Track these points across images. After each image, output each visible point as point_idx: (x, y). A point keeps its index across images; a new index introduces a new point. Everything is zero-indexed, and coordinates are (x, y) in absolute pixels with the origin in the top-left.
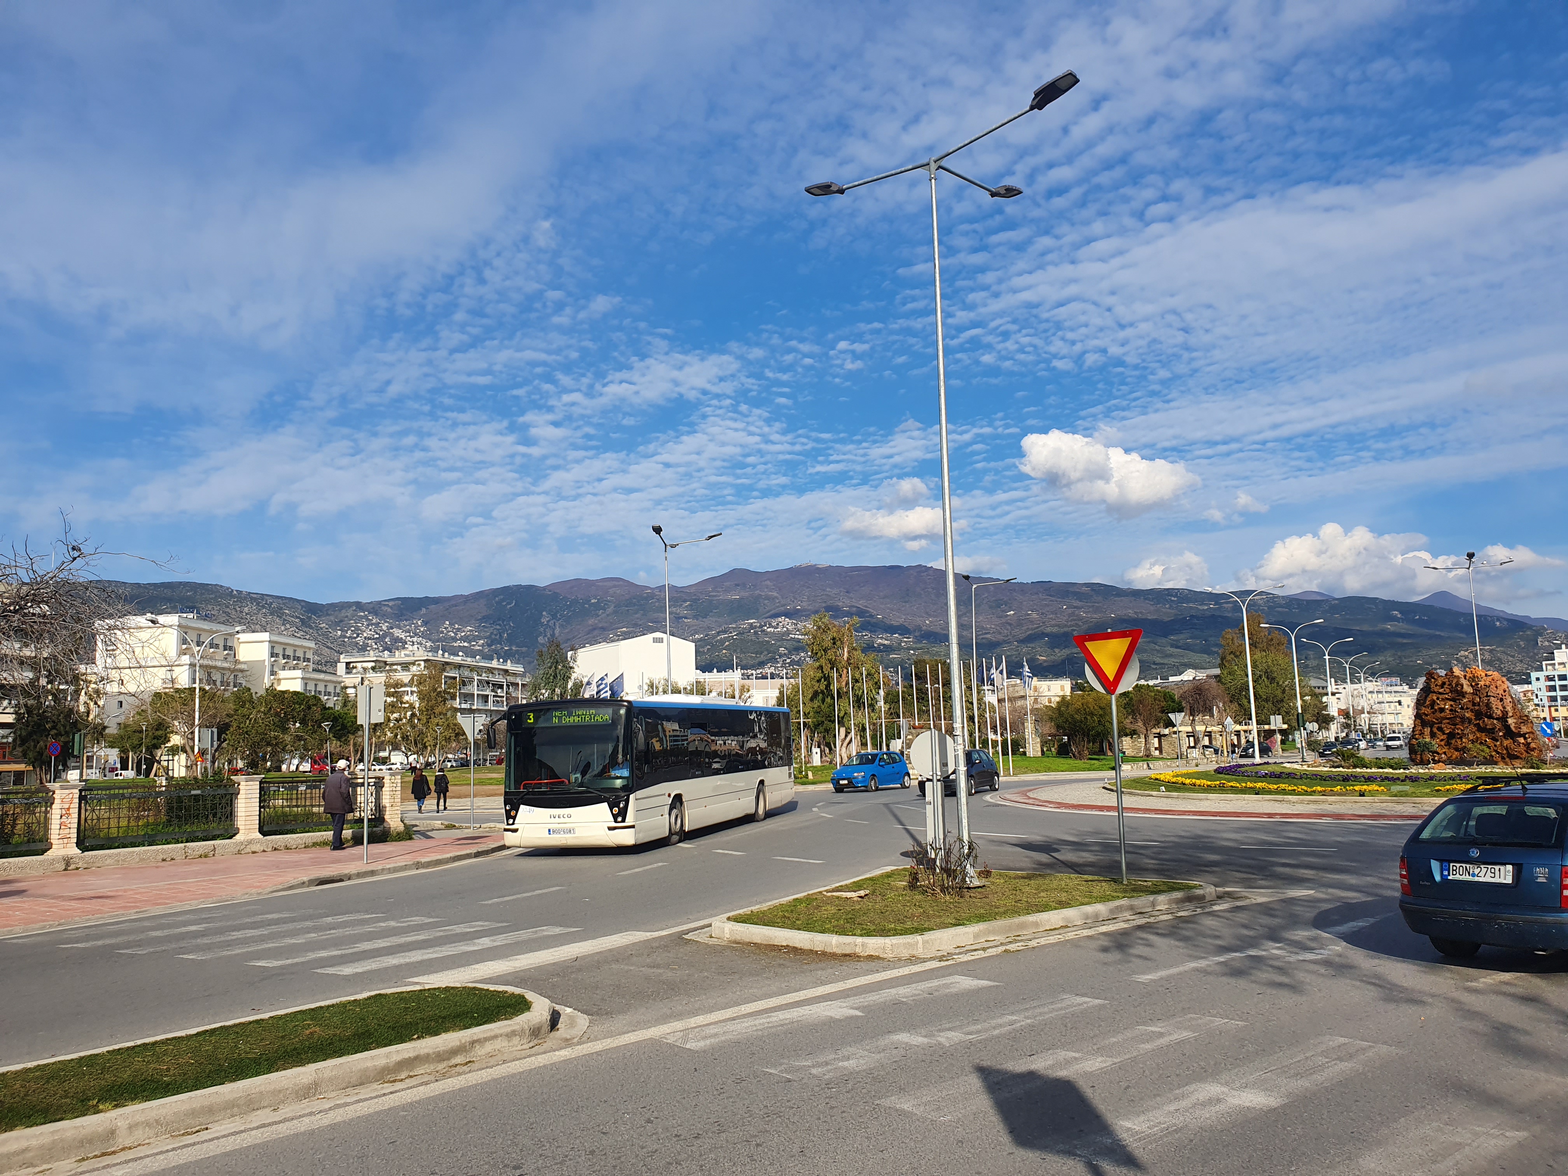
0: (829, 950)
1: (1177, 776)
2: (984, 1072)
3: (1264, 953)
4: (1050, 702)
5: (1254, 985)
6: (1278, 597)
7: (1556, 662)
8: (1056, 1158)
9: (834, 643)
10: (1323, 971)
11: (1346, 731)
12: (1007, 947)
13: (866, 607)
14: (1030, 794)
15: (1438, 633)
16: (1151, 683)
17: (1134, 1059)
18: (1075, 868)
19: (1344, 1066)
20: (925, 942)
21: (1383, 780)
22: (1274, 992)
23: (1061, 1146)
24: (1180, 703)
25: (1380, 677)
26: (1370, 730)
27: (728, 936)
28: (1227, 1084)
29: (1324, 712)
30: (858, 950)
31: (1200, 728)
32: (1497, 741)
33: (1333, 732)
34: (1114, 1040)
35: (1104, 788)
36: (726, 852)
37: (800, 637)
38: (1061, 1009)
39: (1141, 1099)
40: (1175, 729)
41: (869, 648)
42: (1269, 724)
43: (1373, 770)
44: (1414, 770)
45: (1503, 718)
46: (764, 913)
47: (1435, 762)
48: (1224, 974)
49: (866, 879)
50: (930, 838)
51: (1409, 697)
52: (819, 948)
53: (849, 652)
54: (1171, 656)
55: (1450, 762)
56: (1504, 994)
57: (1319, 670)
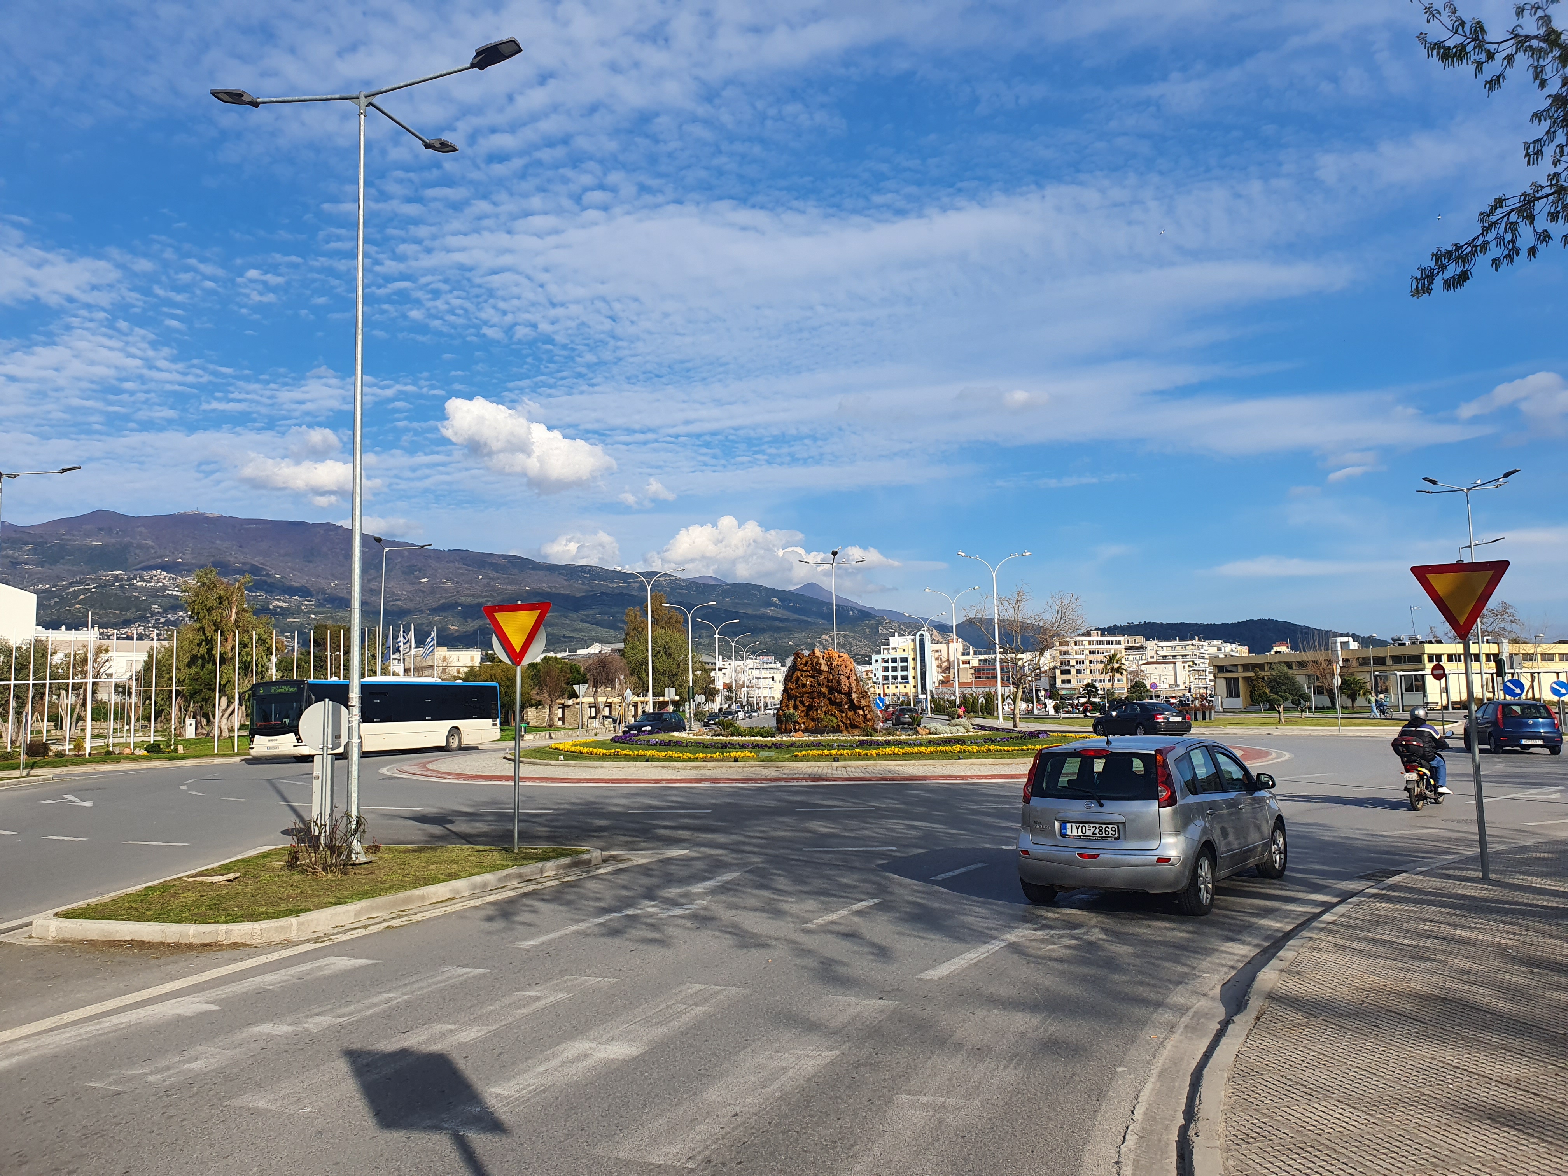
0: (184, 941)
1: (576, 745)
2: (352, 1055)
3: (640, 912)
4: (459, 672)
5: (628, 943)
6: (679, 580)
7: (890, 647)
8: (423, 1135)
9: (221, 603)
10: (689, 924)
11: (728, 703)
12: (390, 924)
13: (262, 564)
14: (430, 766)
15: (806, 619)
16: (559, 655)
17: (509, 1026)
18: (468, 839)
19: (698, 1010)
20: (299, 924)
21: (754, 747)
22: (646, 947)
23: (428, 1123)
24: (584, 676)
25: (759, 655)
26: (748, 702)
27: (54, 935)
28: (595, 1039)
29: (712, 686)
30: (220, 939)
31: (602, 699)
32: (843, 712)
33: (718, 704)
34: (492, 1008)
35: (505, 758)
36: (62, 838)
37: (179, 594)
38: (441, 982)
39: (513, 1064)
40: (578, 700)
41: (263, 610)
42: (664, 696)
43: (748, 738)
44: (779, 738)
45: (849, 694)
46: (104, 905)
47: (796, 731)
48: (602, 935)
49: (238, 861)
50: (315, 814)
51: (780, 673)
52: (172, 939)
53: (237, 614)
54: (580, 630)
55: (806, 731)
56: (831, 932)
57: (710, 647)
